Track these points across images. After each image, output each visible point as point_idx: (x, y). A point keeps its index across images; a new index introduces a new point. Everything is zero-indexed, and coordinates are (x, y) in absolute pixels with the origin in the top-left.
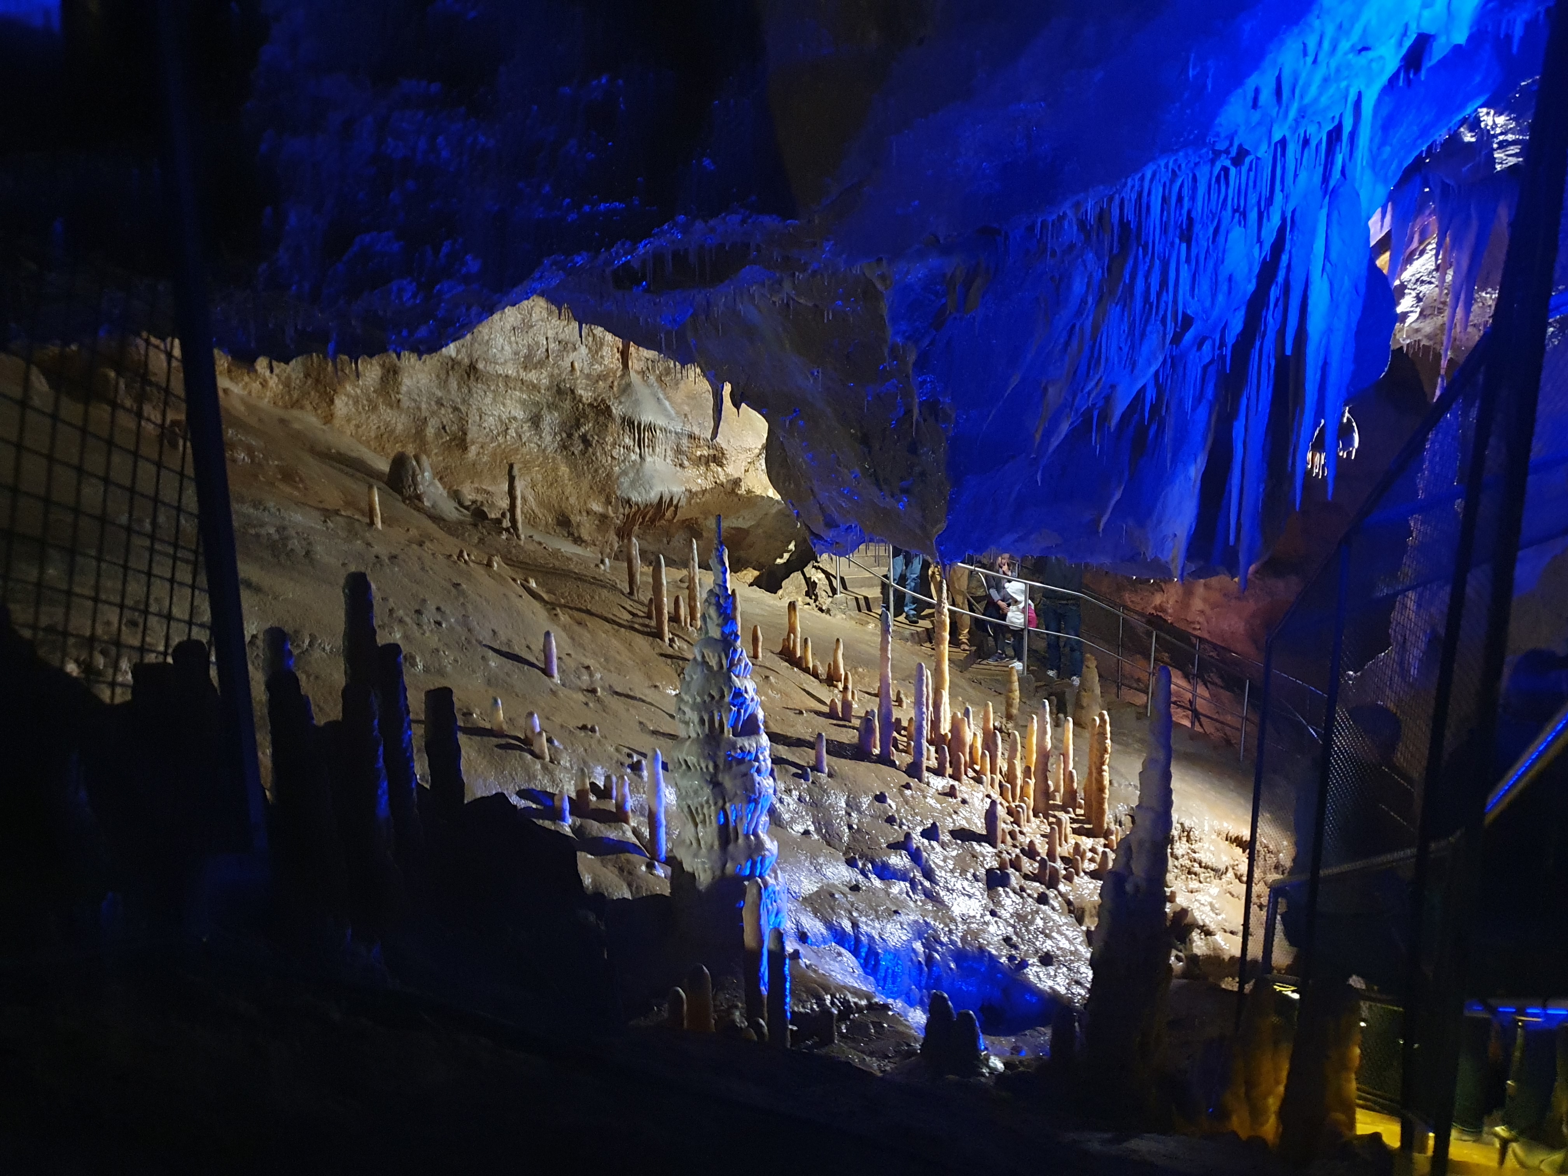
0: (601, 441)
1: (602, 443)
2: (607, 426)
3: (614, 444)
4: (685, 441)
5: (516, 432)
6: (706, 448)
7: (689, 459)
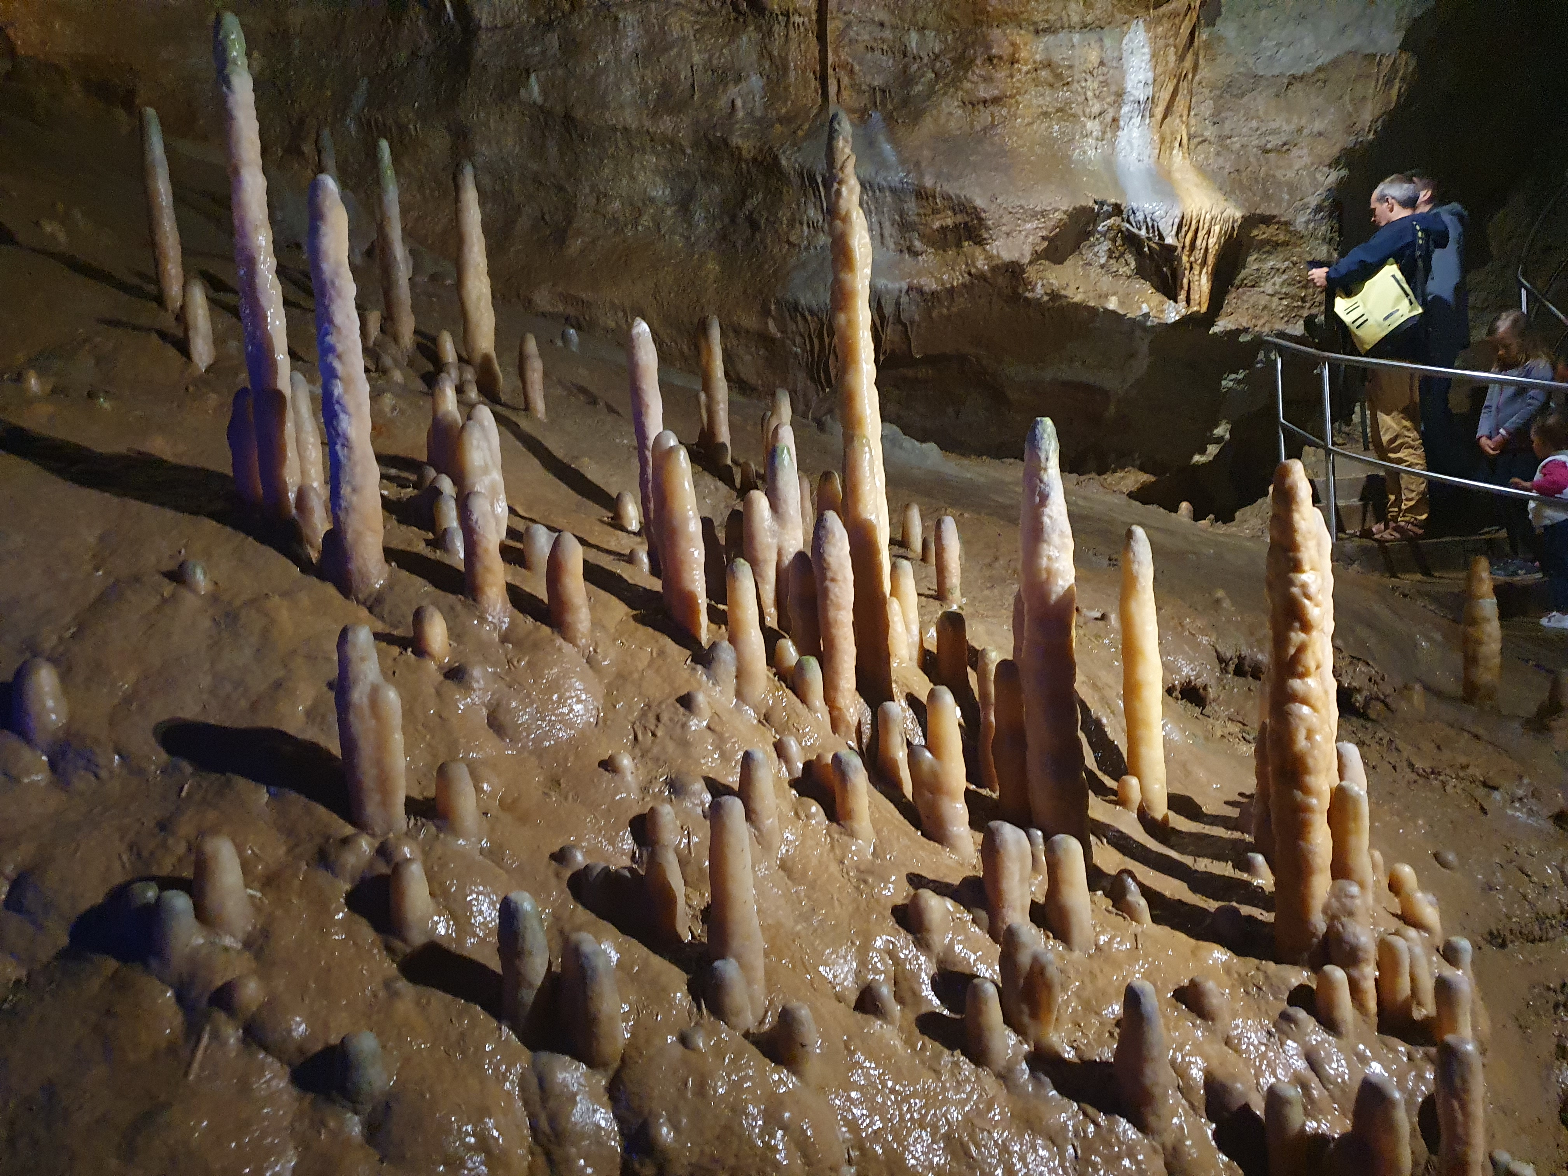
0: (772, 219)
1: (773, 222)
2: (781, 193)
3: (792, 223)
4: (911, 206)
5: (654, 220)
6: (950, 213)
7: (922, 237)
